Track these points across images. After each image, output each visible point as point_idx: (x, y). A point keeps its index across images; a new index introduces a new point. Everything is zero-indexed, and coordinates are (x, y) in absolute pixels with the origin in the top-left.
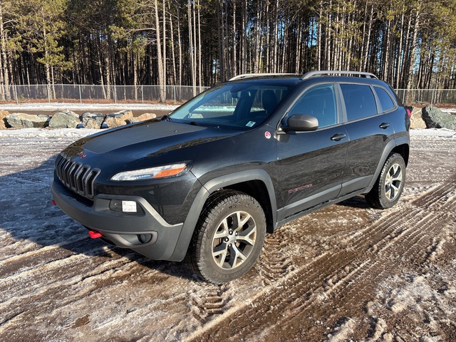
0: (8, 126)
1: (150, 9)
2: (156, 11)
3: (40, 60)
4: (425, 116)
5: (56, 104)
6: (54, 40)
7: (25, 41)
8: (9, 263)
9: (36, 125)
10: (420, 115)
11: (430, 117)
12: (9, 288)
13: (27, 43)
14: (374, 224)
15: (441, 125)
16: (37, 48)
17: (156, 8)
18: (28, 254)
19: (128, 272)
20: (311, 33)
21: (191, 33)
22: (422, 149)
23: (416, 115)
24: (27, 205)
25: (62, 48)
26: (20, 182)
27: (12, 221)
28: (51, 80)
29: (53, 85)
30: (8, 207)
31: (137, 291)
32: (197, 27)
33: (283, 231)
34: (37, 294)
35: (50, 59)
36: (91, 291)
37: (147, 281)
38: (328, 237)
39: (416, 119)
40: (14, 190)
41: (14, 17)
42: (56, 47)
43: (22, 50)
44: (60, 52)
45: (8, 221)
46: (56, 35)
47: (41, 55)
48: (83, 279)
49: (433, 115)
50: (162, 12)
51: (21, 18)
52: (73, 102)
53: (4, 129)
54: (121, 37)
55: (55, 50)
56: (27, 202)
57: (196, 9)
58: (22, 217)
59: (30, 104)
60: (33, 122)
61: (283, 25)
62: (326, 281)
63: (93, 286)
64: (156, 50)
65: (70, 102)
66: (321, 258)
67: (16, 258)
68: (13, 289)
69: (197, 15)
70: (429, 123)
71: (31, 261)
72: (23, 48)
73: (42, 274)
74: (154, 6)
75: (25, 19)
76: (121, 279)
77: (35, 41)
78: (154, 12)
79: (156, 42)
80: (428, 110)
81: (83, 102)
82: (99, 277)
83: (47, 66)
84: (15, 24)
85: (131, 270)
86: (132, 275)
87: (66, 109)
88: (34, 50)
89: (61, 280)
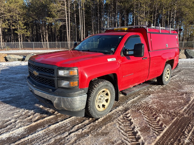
0: (7, 60)
1: (63, 10)
2: (66, 11)
3: (16, 32)
4: (186, 53)
5: (23, 50)
6: (22, 23)
7: (9, 24)
8: (31, 126)
9: (19, 60)
10: (184, 53)
11: (188, 54)
12: (36, 140)
13: (10, 25)
14: (190, 103)
15: (193, 57)
16: (15, 27)
17: (66, 10)
18: (39, 122)
19: (89, 130)
20: (129, 19)
21: (80, 20)
22: (189, 67)
23: (182, 53)
24: (29, 97)
25: (25, 27)
26: (21, 86)
27: (25, 105)
28: (21, 40)
29: (22, 42)
30: (21, 98)
31: (98, 140)
32: (83, 17)
33: (151, 107)
34: (51, 143)
35: (20, 31)
36: (76, 140)
37: (100, 134)
38: (173, 110)
39: (182, 55)
40: (20, 90)
41: (5, 14)
42: (23, 26)
43: (8, 28)
44: (25, 28)
45: (23, 105)
46: (23, 21)
47: (16, 30)
48: (69, 134)
49: (189, 53)
50: (68, 11)
51: (8, 14)
52: (30, 49)
53: (5, 62)
54: (51, 22)
55: (23, 28)
56: (28, 96)
57: (83, 10)
58: (29, 103)
59: (12, 51)
60: (18, 59)
61: (118, 16)
62: (184, 133)
63: (76, 138)
64: (66, 27)
65: (29, 49)
66: (175, 121)
67: (34, 124)
68: (38, 141)
69: (83, 12)
70: (188, 56)
71: (41, 126)
72: (9, 27)
73: (49, 132)
74: (65, 9)
75: (10, 15)
76: (87, 134)
77: (14, 24)
78: (65, 11)
79: (66, 24)
80: (187, 51)
81: (35, 49)
82: (76, 133)
83: (19, 34)
84: (5, 17)
85: (90, 129)
86: (92, 132)
87: (32, 53)
88: (14, 28)
89: (59, 134)
